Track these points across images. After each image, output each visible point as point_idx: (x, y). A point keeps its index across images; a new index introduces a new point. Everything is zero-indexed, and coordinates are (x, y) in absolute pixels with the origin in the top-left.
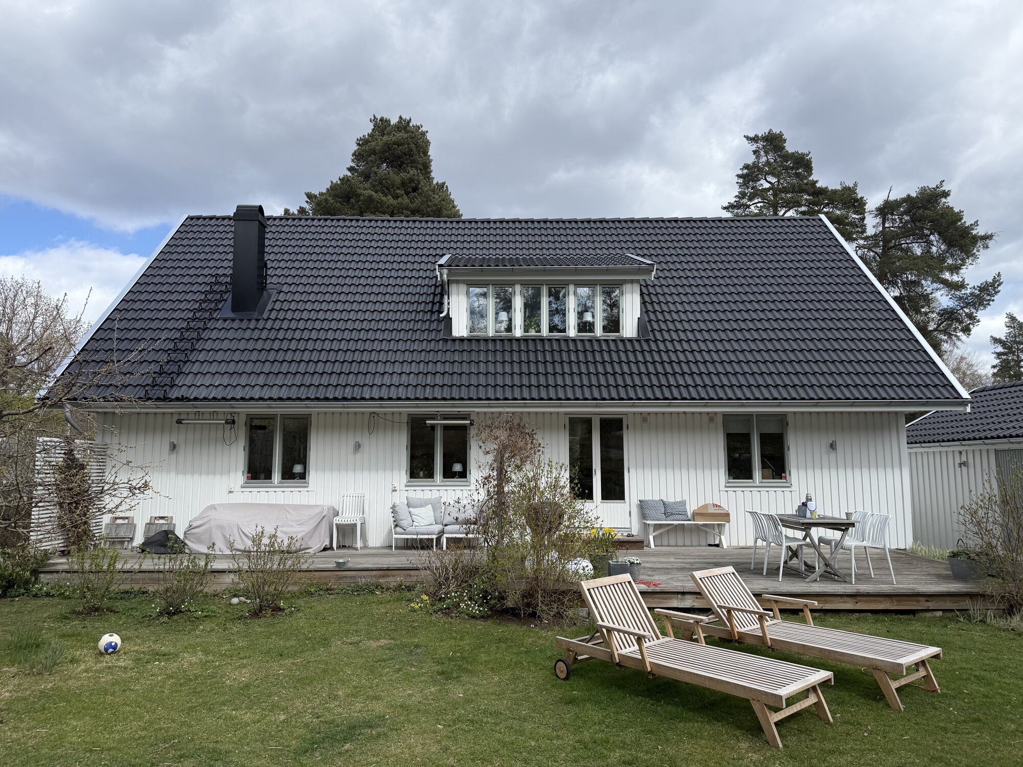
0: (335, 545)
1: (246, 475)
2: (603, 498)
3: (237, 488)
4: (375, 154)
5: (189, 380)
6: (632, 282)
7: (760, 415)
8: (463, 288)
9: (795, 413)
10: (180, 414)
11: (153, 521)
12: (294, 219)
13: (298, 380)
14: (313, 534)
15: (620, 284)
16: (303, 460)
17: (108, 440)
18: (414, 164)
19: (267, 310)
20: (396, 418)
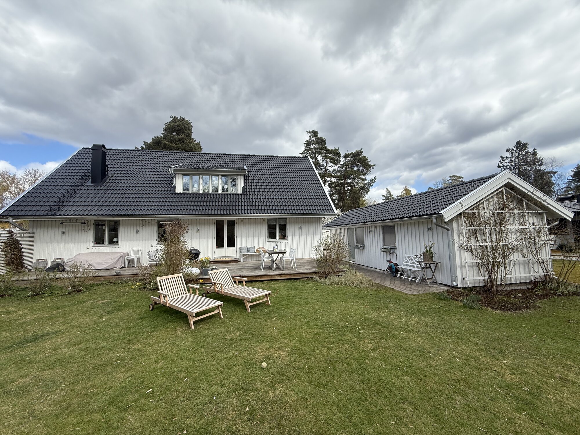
0: (126, 266)
1: (94, 242)
2: (228, 247)
3: (91, 247)
4: (170, 129)
5: (66, 208)
6: (240, 175)
7: (279, 219)
8: (180, 176)
9: (289, 218)
10: (63, 220)
11: (55, 260)
12: (138, 151)
13: (111, 208)
14: (116, 263)
15: (237, 176)
16: (117, 236)
17: (35, 231)
18: (183, 133)
19: (106, 182)
20: (153, 221)
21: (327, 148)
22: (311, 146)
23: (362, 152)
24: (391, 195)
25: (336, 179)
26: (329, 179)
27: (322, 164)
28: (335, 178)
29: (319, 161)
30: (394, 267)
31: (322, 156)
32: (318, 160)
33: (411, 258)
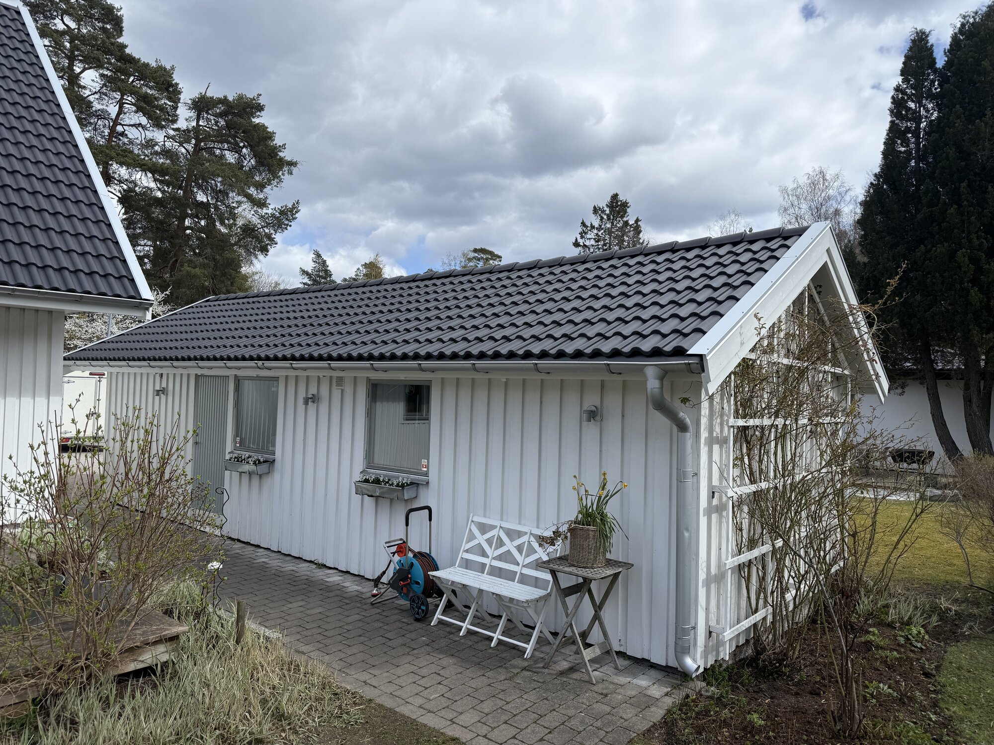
21: (127, 51)
22: (57, 21)
23: (260, 108)
24: (328, 273)
25: (155, 180)
26: (123, 172)
27: (97, 106)
28: (150, 175)
29: (87, 92)
30: (418, 571)
31: (102, 75)
32: (84, 88)
33: (494, 532)
